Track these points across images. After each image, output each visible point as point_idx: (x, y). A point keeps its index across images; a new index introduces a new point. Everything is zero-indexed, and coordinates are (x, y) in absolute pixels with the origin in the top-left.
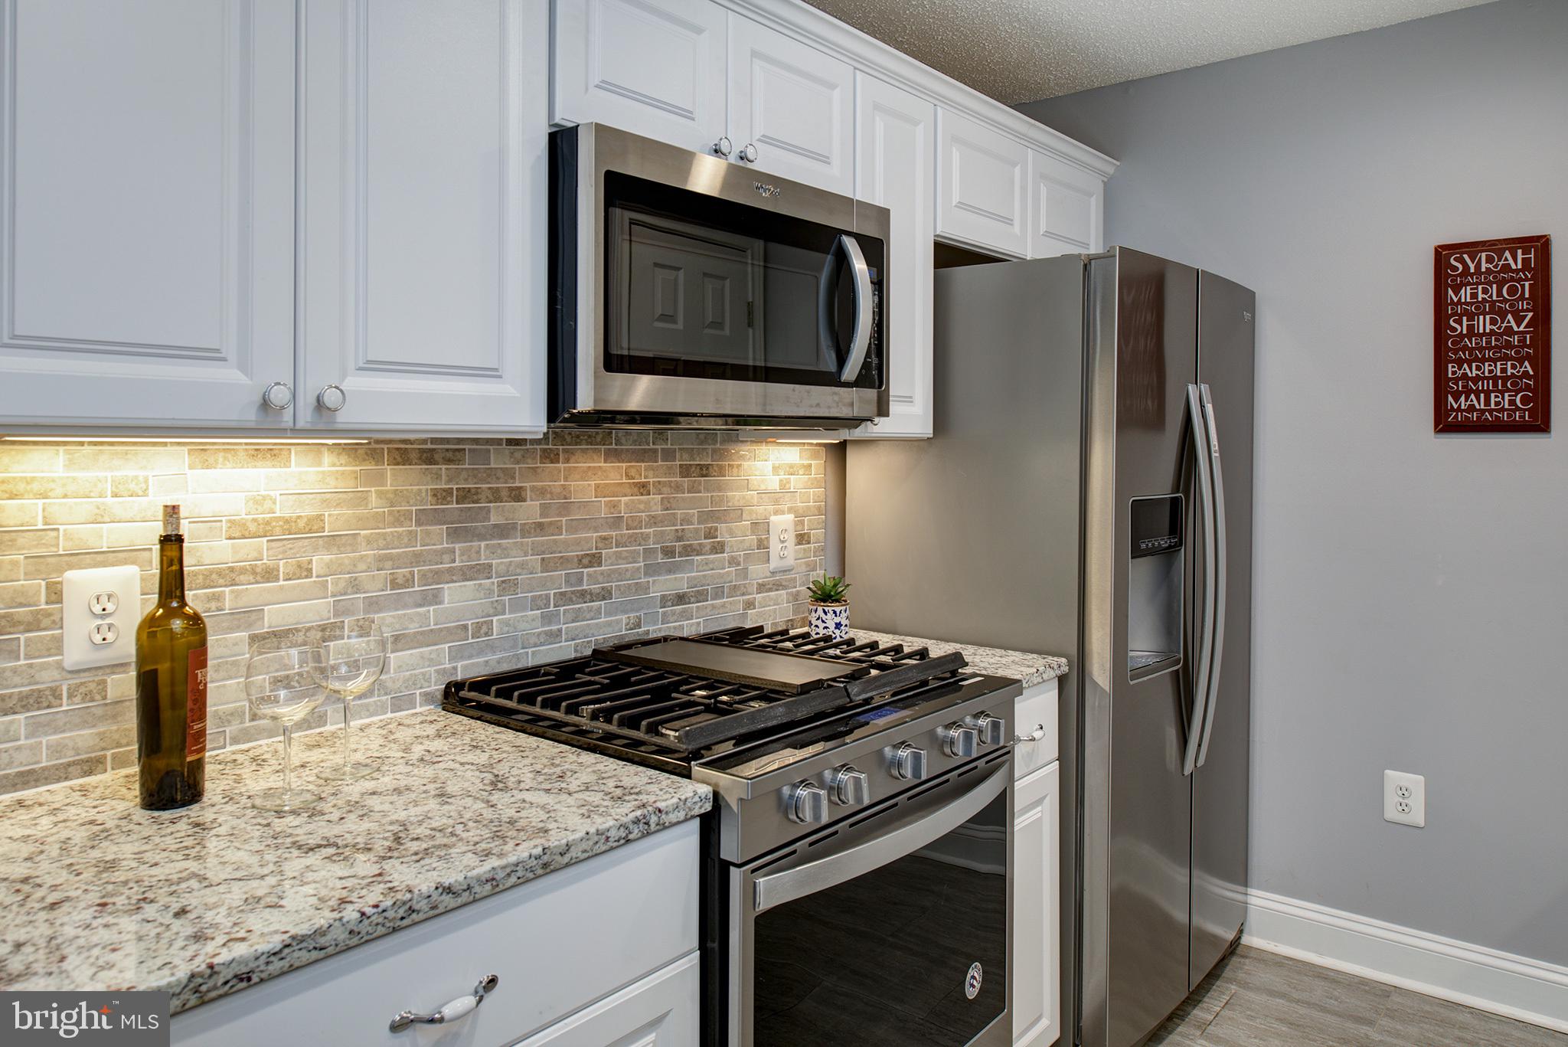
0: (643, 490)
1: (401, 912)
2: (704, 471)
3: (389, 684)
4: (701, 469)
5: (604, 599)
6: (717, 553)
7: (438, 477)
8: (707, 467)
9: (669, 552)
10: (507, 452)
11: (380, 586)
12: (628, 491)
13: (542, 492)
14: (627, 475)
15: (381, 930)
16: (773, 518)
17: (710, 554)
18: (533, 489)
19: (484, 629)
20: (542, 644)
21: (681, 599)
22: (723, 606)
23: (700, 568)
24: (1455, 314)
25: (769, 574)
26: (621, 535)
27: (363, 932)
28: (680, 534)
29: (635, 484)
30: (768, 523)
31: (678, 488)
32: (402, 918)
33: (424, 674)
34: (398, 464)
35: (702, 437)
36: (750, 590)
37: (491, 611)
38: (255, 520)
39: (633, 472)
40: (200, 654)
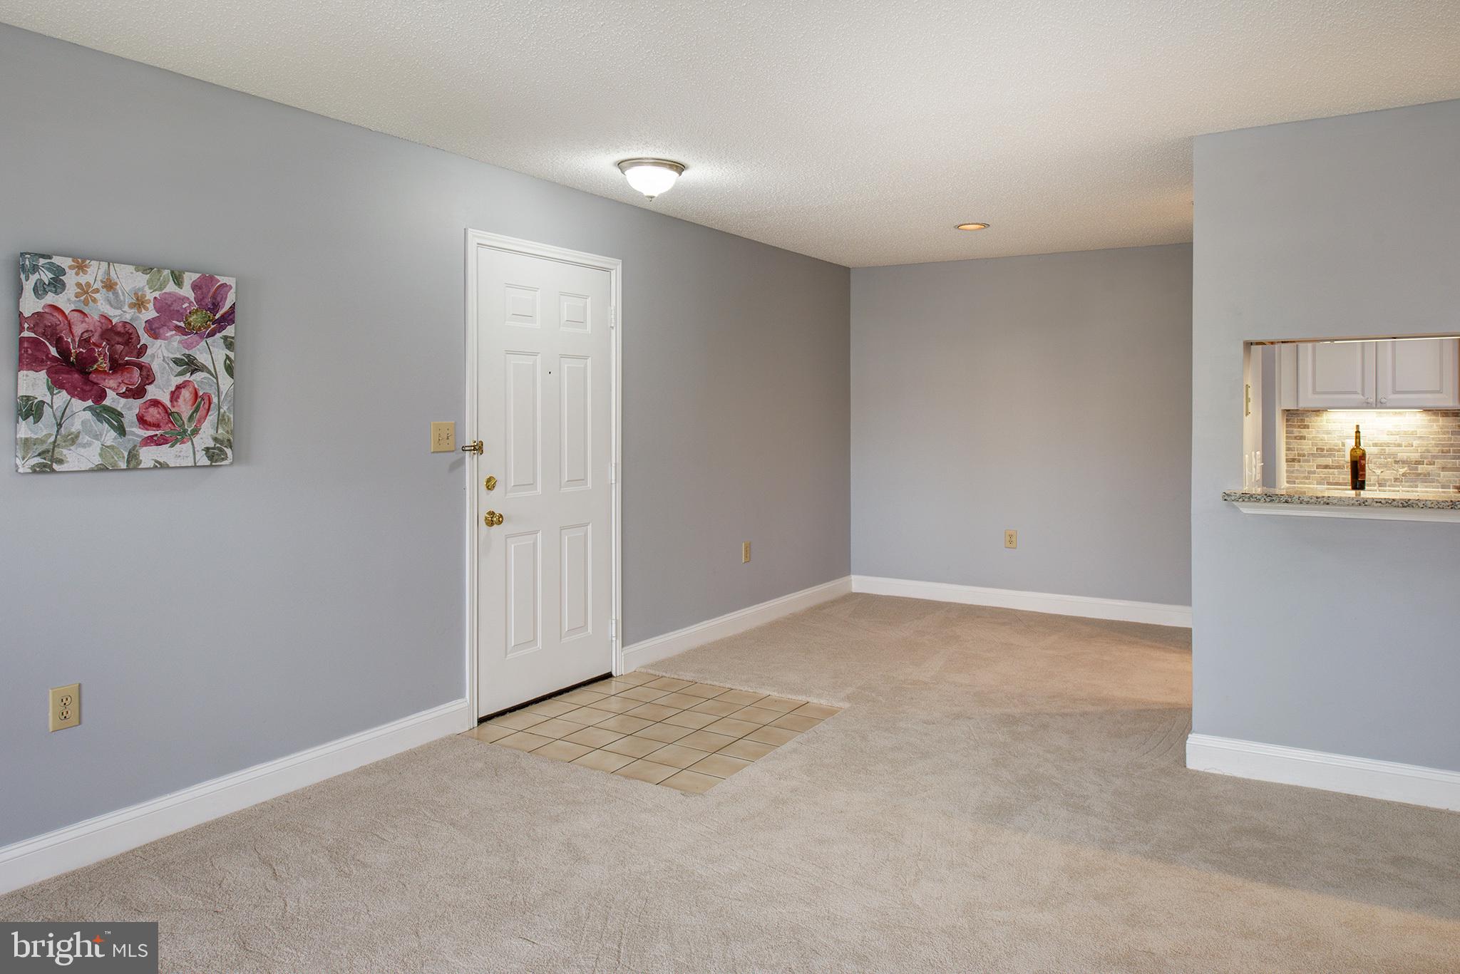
3: (1440, 481)
11: (1436, 453)
33: (1454, 480)
34: (1444, 417)
38: (1394, 431)
40: (1363, 456)
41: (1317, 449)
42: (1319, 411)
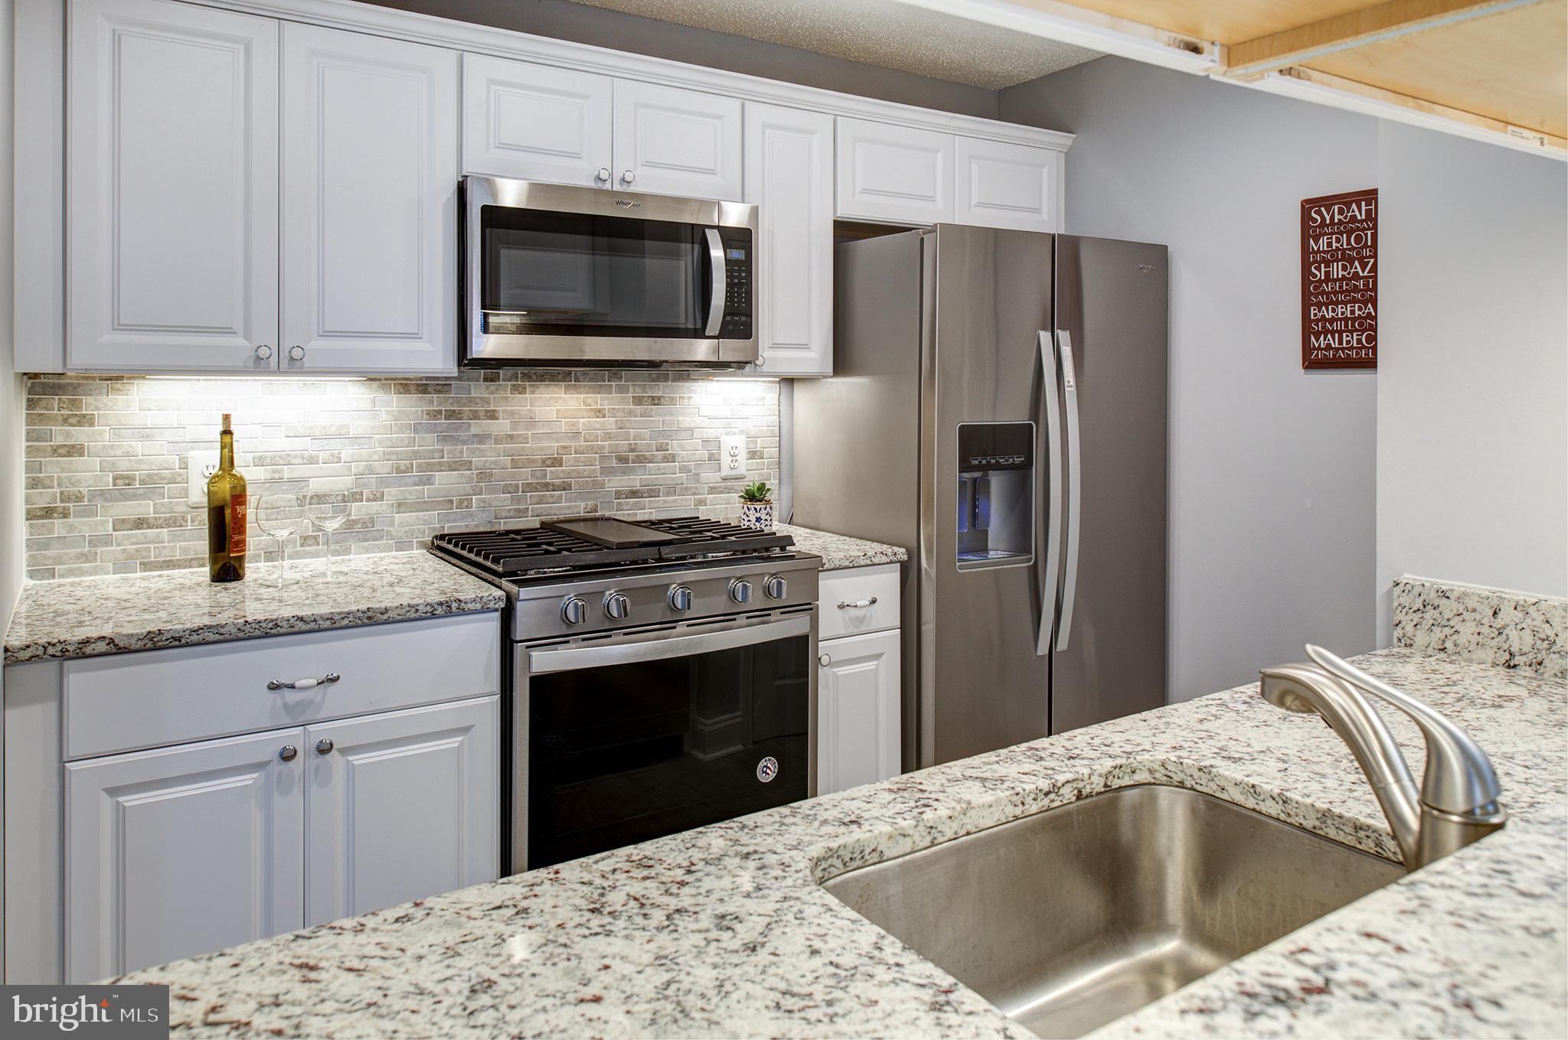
0: (600, 413)
1: (270, 625)
2: (656, 401)
3: (394, 533)
4: (653, 399)
5: (564, 489)
6: (668, 462)
7: (431, 402)
8: (659, 398)
9: (623, 460)
10: (484, 386)
11: (388, 470)
12: (585, 414)
13: (512, 413)
14: (584, 403)
15: (257, 633)
16: (723, 438)
17: (662, 462)
18: (504, 411)
19: (465, 503)
20: (511, 517)
21: (634, 494)
22: (675, 501)
23: (652, 472)
24: (1315, 261)
25: (720, 480)
26: (580, 446)
27: (247, 631)
28: (633, 446)
29: (592, 410)
30: (719, 441)
31: (631, 413)
32: (271, 629)
33: (419, 529)
34: (401, 393)
35: (655, 376)
36: (701, 491)
37: (471, 492)
38: (303, 426)
39: (589, 401)
40: (239, 497)
41: (115, 479)
42: (118, 378)
